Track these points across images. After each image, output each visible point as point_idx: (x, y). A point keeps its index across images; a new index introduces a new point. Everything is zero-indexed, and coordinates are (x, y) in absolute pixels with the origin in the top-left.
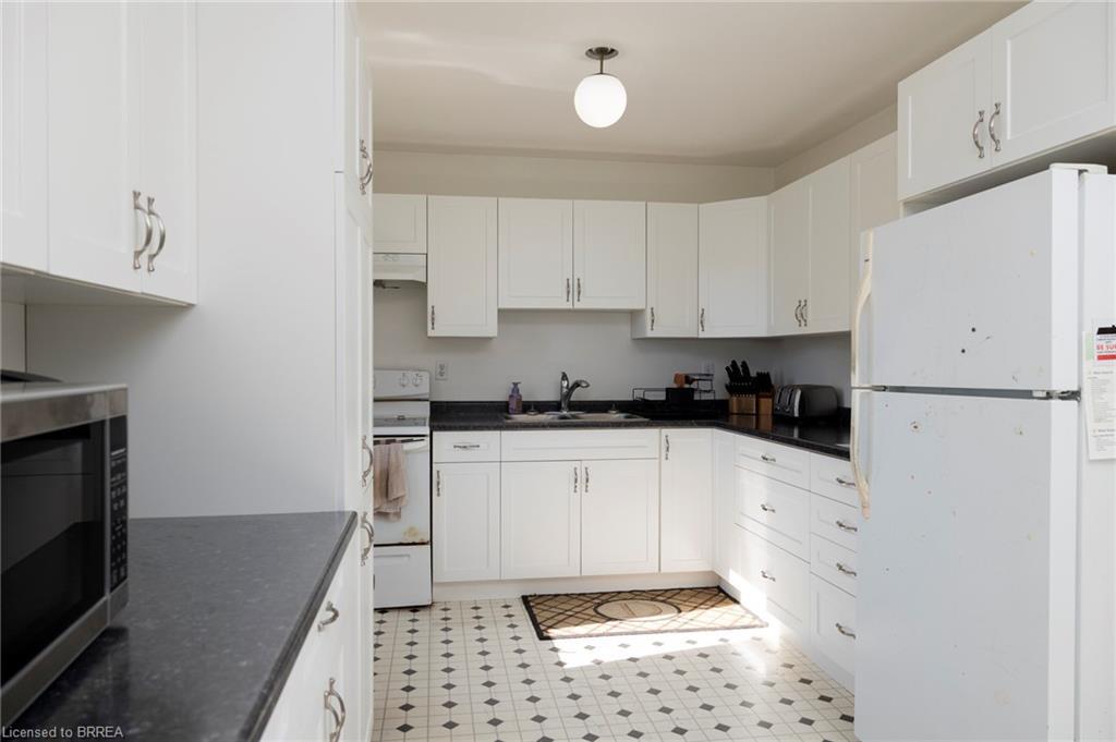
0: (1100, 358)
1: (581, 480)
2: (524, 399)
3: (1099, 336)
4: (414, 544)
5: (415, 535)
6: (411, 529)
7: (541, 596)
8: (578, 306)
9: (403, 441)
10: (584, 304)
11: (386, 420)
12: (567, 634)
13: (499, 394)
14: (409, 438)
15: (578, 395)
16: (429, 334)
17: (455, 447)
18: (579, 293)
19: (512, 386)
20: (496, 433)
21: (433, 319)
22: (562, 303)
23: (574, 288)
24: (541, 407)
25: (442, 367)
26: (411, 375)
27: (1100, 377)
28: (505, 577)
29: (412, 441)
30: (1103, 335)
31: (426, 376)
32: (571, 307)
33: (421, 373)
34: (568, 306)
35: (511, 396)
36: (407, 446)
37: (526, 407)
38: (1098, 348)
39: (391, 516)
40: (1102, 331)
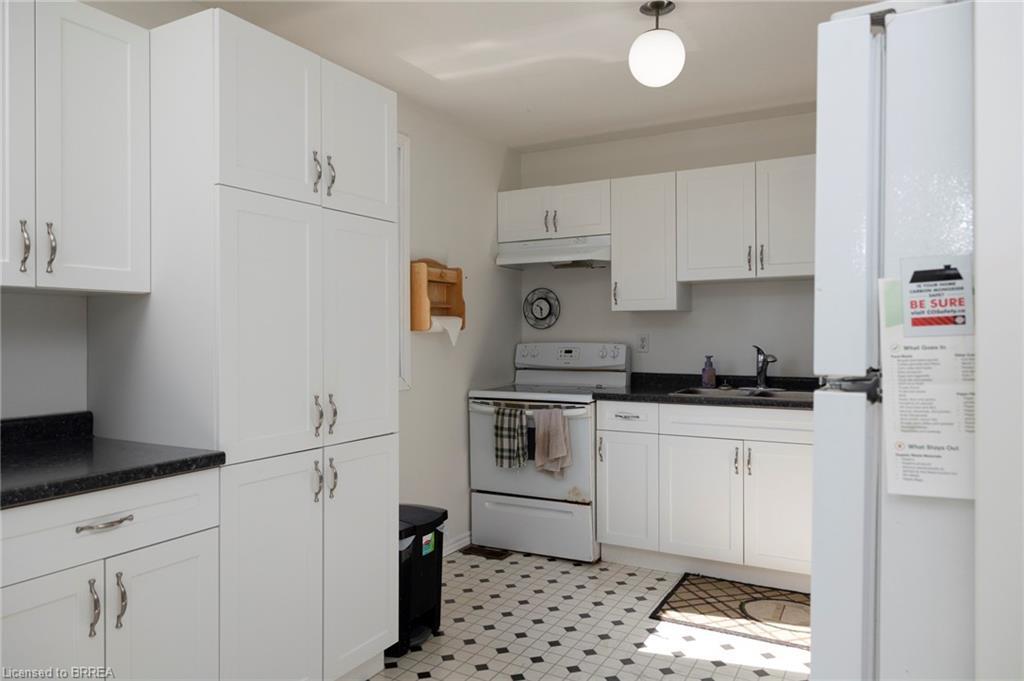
0: (917, 322)
1: (743, 461)
2: (717, 374)
3: (915, 286)
4: (576, 503)
5: (577, 494)
6: (575, 489)
7: (703, 577)
8: (761, 274)
9: (568, 408)
10: (768, 272)
11: (579, 388)
12: (684, 619)
13: (695, 368)
14: (572, 405)
15: (773, 371)
16: (613, 310)
17: (617, 416)
18: (762, 260)
19: (705, 360)
20: (654, 406)
21: (615, 295)
22: (743, 273)
23: (756, 256)
24: (736, 382)
25: (643, 340)
26: (610, 347)
27: (916, 354)
28: (663, 550)
29: (574, 407)
30: (922, 284)
31: (623, 350)
32: (754, 276)
33: (619, 346)
34: (751, 275)
35: (704, 370)
36: (568, 413)
37: (720, 381)
38: (913, 304)
39: (556, 475)
40: (919, 277)
